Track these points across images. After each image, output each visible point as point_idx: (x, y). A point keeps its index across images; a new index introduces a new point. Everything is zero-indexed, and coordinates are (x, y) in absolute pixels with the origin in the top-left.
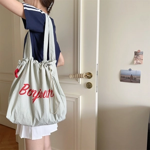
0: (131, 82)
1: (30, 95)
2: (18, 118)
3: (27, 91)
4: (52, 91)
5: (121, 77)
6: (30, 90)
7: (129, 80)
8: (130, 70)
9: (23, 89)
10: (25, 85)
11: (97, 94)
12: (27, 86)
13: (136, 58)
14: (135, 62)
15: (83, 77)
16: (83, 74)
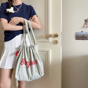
0: (83, 39)
1: (26, 65)
2: (21, 77)
3: (24, 62)
4: (36, 60)
5: (76, 37)
6: (26, 62)
7: (82, 38)
8: (82, 32)
9: (22, 62)
10: (23, 59)
11: (61, 47)
12: (24, 60)
13: (86, 23)
14: (85, 26)
15: (52, 36)
16: (52, 34)
